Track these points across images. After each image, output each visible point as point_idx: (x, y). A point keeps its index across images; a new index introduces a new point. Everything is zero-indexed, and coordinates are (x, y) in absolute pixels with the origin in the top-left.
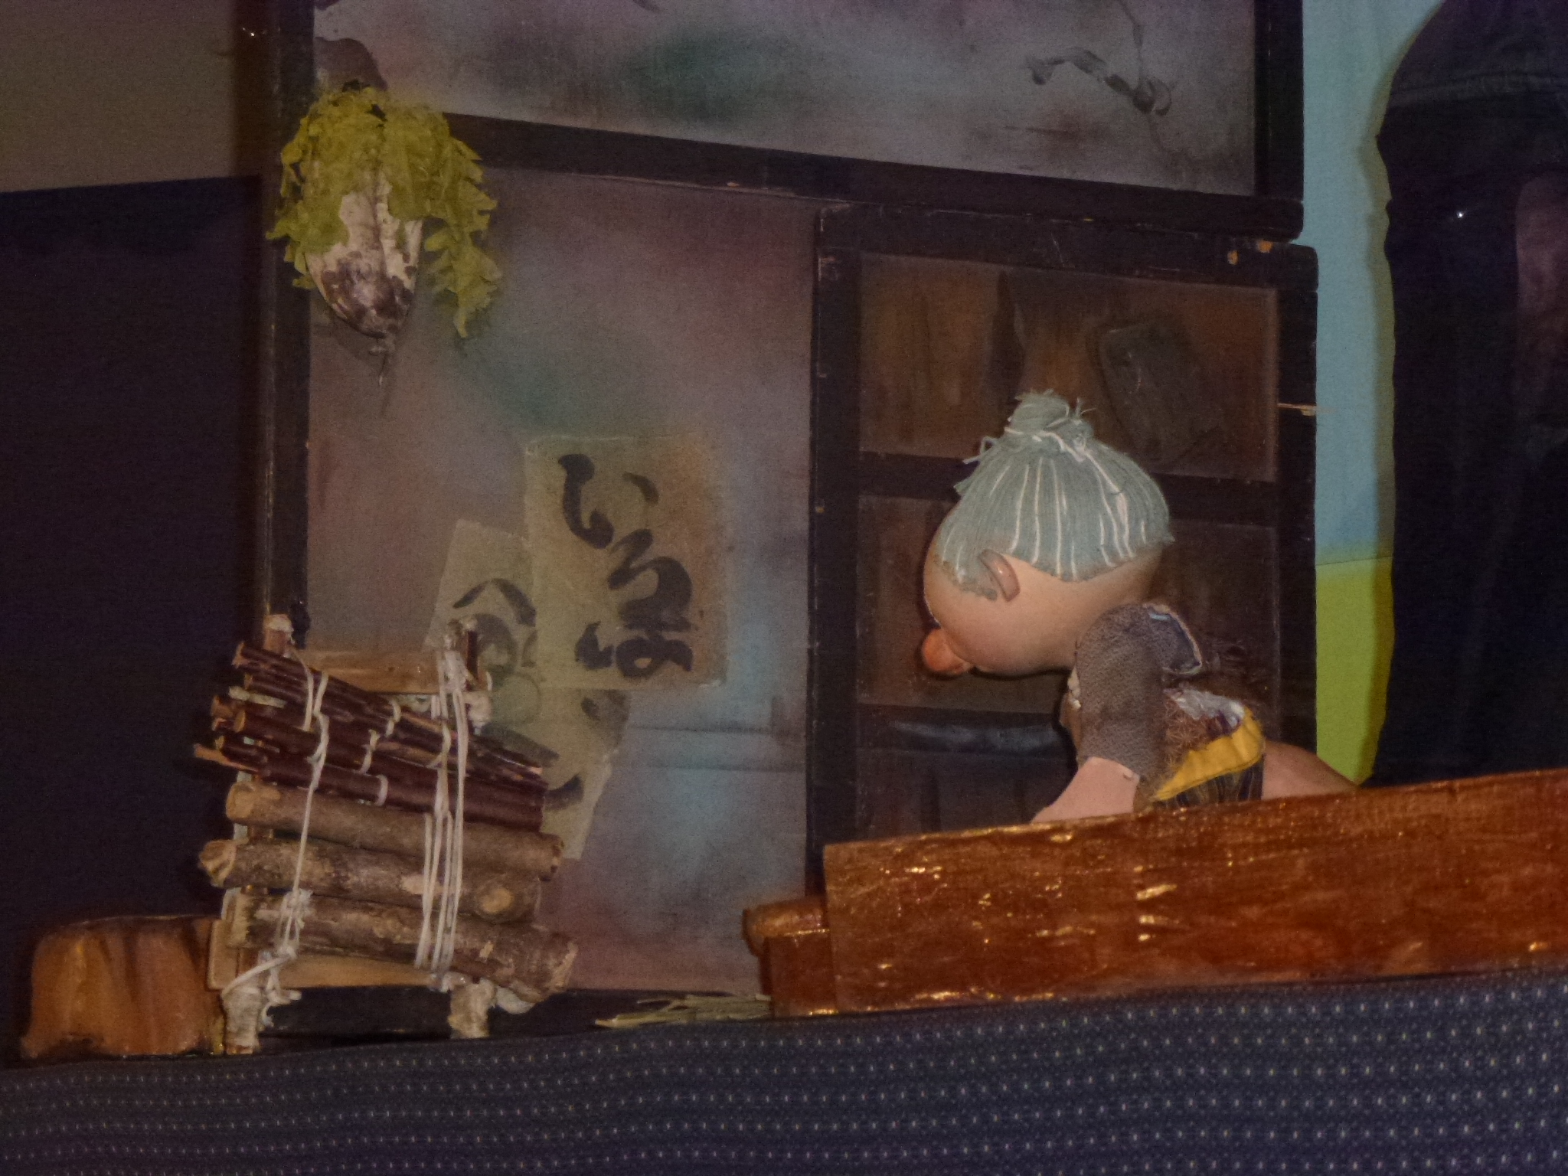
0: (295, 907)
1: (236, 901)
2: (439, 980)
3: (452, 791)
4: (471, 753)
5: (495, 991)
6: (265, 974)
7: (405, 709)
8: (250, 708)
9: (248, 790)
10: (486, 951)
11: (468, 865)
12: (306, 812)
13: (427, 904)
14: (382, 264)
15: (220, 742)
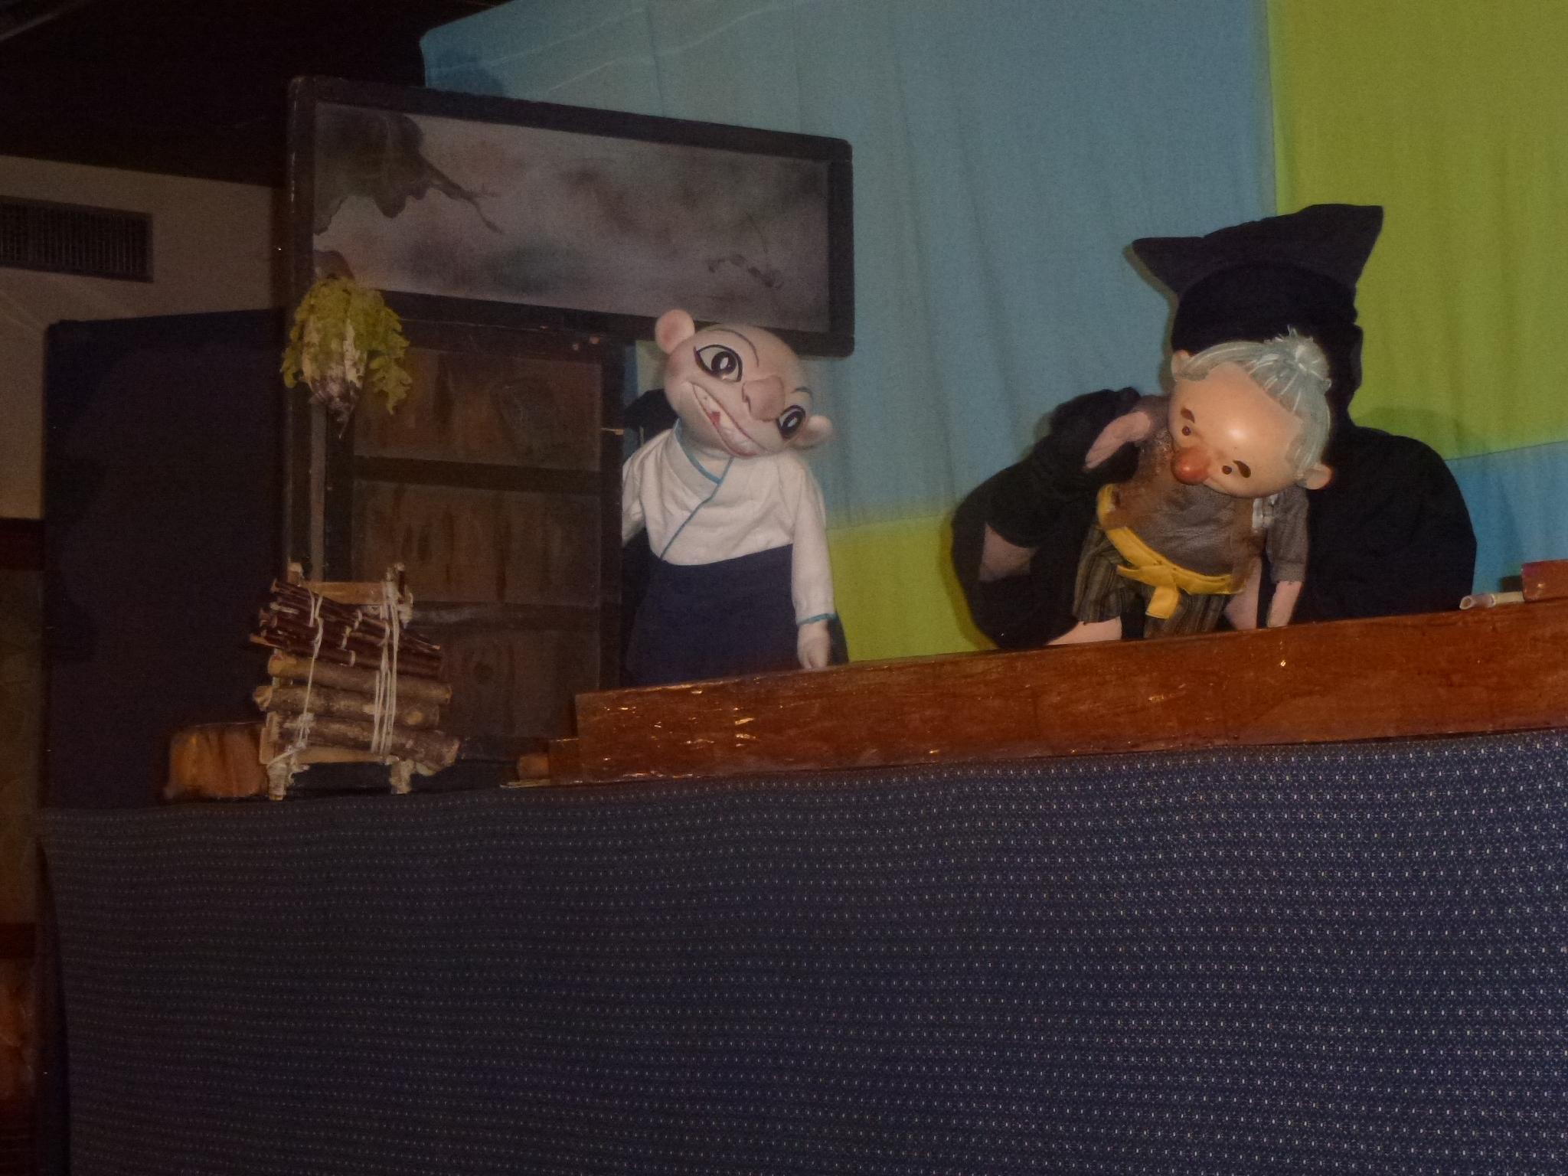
0: (305, 722)
1: (274, 718)
2: (384, 760)
3: (391, 658)
4: (401, 638)
5: (415, 764)
6: (289, 757)
7: (364, 615)
8: (280, 614)
9: (279, 659)
10: (409, 744)
11: (399, 697)
12: (311, 670)
13: (377, 720)
14: (344, 373)
15: (264, 633)
